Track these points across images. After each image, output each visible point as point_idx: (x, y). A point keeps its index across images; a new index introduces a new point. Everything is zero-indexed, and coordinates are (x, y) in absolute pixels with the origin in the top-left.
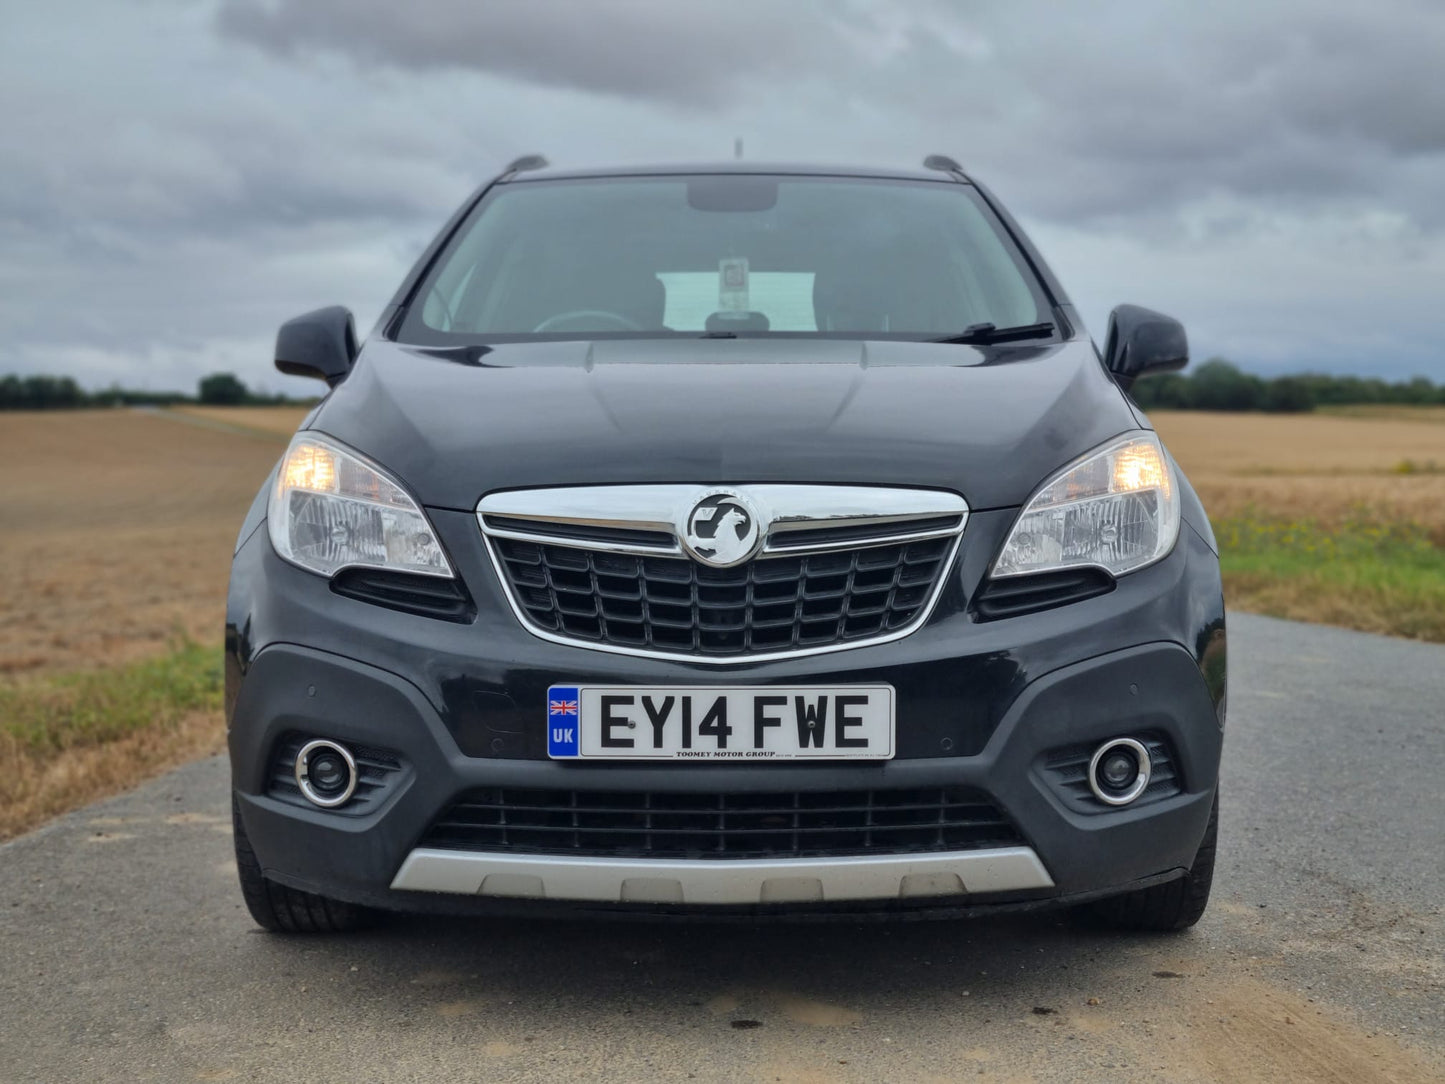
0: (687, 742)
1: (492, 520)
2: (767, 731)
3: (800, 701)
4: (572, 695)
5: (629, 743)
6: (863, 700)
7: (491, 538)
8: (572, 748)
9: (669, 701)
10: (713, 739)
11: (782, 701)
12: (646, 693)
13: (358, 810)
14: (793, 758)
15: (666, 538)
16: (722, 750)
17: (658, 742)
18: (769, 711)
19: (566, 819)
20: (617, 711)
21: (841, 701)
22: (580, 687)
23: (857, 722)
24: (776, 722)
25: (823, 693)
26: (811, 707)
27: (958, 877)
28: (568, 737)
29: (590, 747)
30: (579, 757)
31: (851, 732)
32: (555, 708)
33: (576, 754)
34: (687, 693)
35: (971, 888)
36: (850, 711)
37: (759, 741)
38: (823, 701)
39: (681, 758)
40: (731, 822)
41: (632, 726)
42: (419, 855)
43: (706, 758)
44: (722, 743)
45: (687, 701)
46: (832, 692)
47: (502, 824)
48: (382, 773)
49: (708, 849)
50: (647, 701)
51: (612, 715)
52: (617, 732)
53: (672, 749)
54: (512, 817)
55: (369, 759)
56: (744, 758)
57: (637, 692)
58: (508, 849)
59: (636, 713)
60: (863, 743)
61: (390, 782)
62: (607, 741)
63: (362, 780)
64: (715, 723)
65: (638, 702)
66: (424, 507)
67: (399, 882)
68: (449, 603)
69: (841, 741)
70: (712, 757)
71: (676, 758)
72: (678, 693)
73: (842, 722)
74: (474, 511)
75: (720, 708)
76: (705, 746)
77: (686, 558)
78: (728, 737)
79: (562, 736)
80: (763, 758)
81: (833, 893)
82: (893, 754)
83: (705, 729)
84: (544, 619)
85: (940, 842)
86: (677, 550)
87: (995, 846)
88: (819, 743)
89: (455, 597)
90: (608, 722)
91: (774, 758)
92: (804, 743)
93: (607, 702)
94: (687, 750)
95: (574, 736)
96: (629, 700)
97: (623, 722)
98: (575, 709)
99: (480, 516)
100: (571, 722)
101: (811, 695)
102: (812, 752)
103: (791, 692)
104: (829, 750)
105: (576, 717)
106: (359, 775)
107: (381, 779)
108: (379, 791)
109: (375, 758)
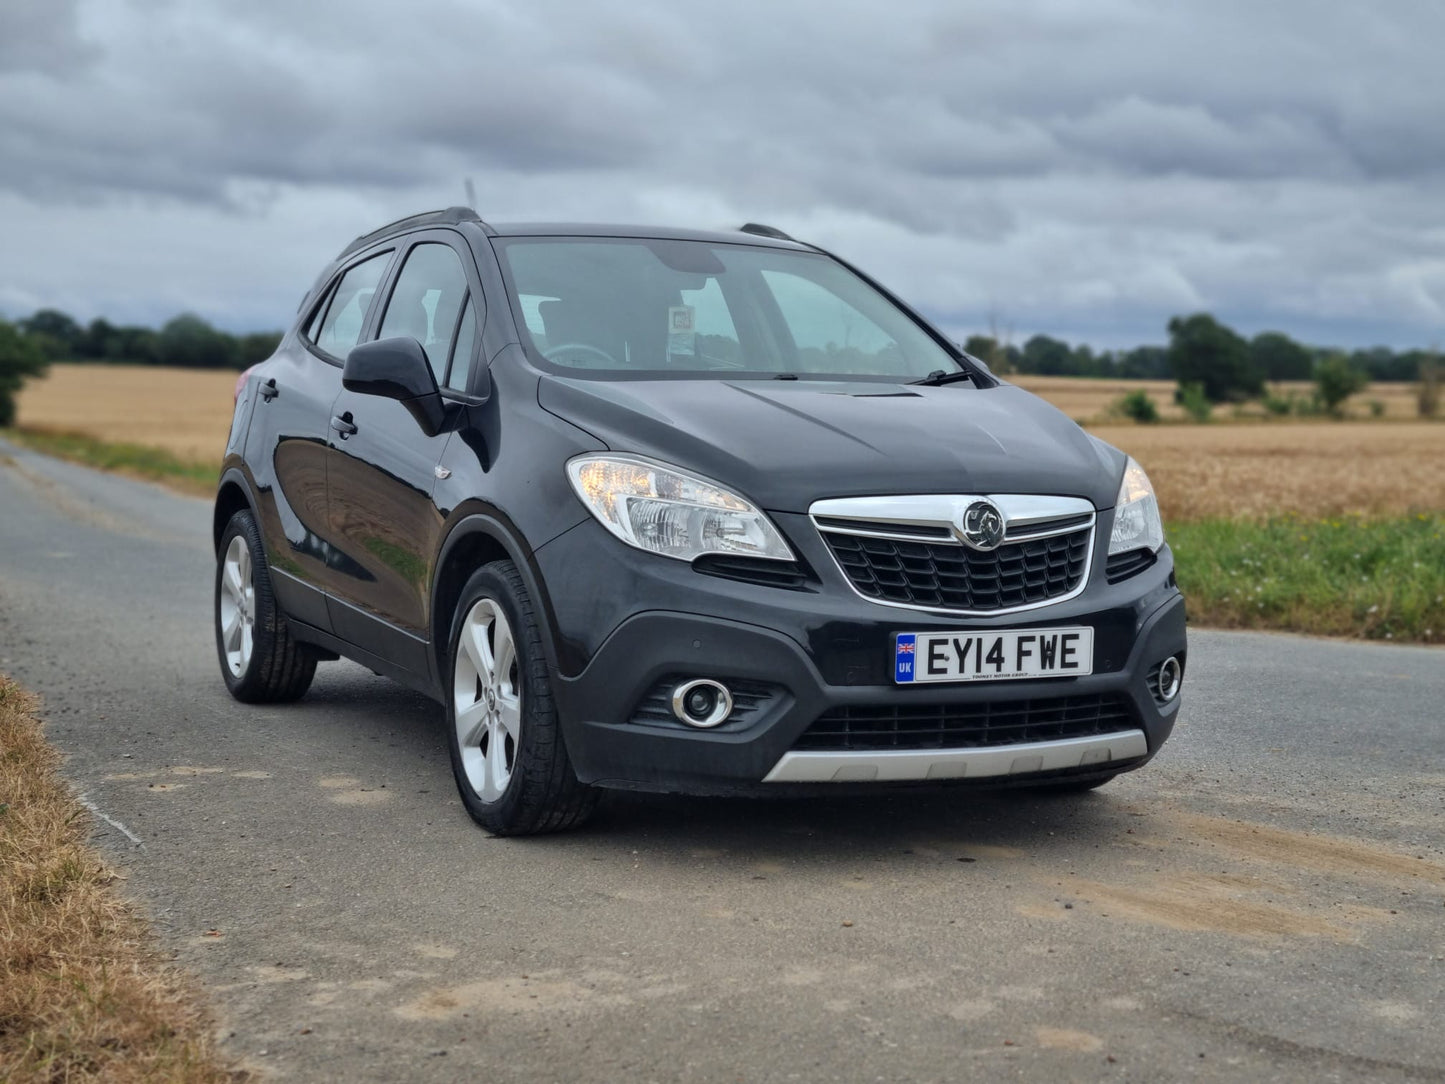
0: (978, 669)
1: (821, 519)
2: (1024, 659)
3: (1042, 638)
4: (911, 640)
5: (943, 671)
6: (1075, 637)
7: (821, 532)
8: (910, 676)
9: (969, 642)
10: (994, 665)
11: (1032, 639)
12: (956, 637)
13: (732, 727)
14: (1038, 676)
15: (943, 531)
16: (999, 673)
17: (962, 670)
18: (1026, 646)
19: (888, 726)
20: (938, 649)
21: (1065, 638)
22: (916, 634)
23: (1072, 651)
24: (1028, 653)
25: (1055, 633)
26: (1048, 642)
27: (1110, 751)
28: (908, 669)
29: (921, 675)
30: (915, 682)
31: (1069, 658)
32: (901, 649)
33: (912, 680)
34: (980, 636)
35: (1115, 757)
36: (1070, 644)
37: (1019, 667)
38: (1055, 638)
39: (975, 679)
40: (993, 721)
41: (947, 659)
42: (790, 756)
43: (989, 679)
44: (999, 669)
45: (979, 641)
46: (1060, 632)
47: (847, 731)
48: (753, 701)
49: (976, 740)
50: (956, 642)
51: (935, 653)
52: (938, 664)
53: (970, 674)
54: (854, 726)
55: (739, 691)
56: (1011, 678)
57: (950, 636)
58: (851, 748)
59: (949, 650)
60: (1074, 665)
61: (763, 707)
62: (932, 670)
63: (736, 706)
64: (995, 656)
65: (951, 642)
66: (766, 511)
67: (772, 776)
68: (789, 579)
69: (1064, 665)
70: (993, 678)
71: (972, 680)
72: (974, 635)
73: (1065, 651)
74: (807, 514)
75: (998, 645)
76: (989, 671)
77: (961, 545)
78: (1003, 665)
79: (904, 668)
80: (1021, 677)
81: (1049, 764)
82: (1091, 672)
83: (990, 660)
84: (868, 589)
85: (1097, 729)
86: (953, 539)
87: (1125, 730)
88: (1052, 666)
89: (795, 574)
90: (932, 657)
91: (1027, 677)
92: (1043, 667)
93: (933, 643)
94: (979, 674)
95: (912, 667)
96: (945, 642)
97: (941, 657)
98: (913, 648)
99: (812, 517)
100: (909, 658)
101: (1048, 633)
102: (1048, 673)
103: (1037, 633)
104: (1057, 671)
105: (912, 655)
106: (734, 703)
107: (752, 705)
108: (751, 713)
109: (747, 690)
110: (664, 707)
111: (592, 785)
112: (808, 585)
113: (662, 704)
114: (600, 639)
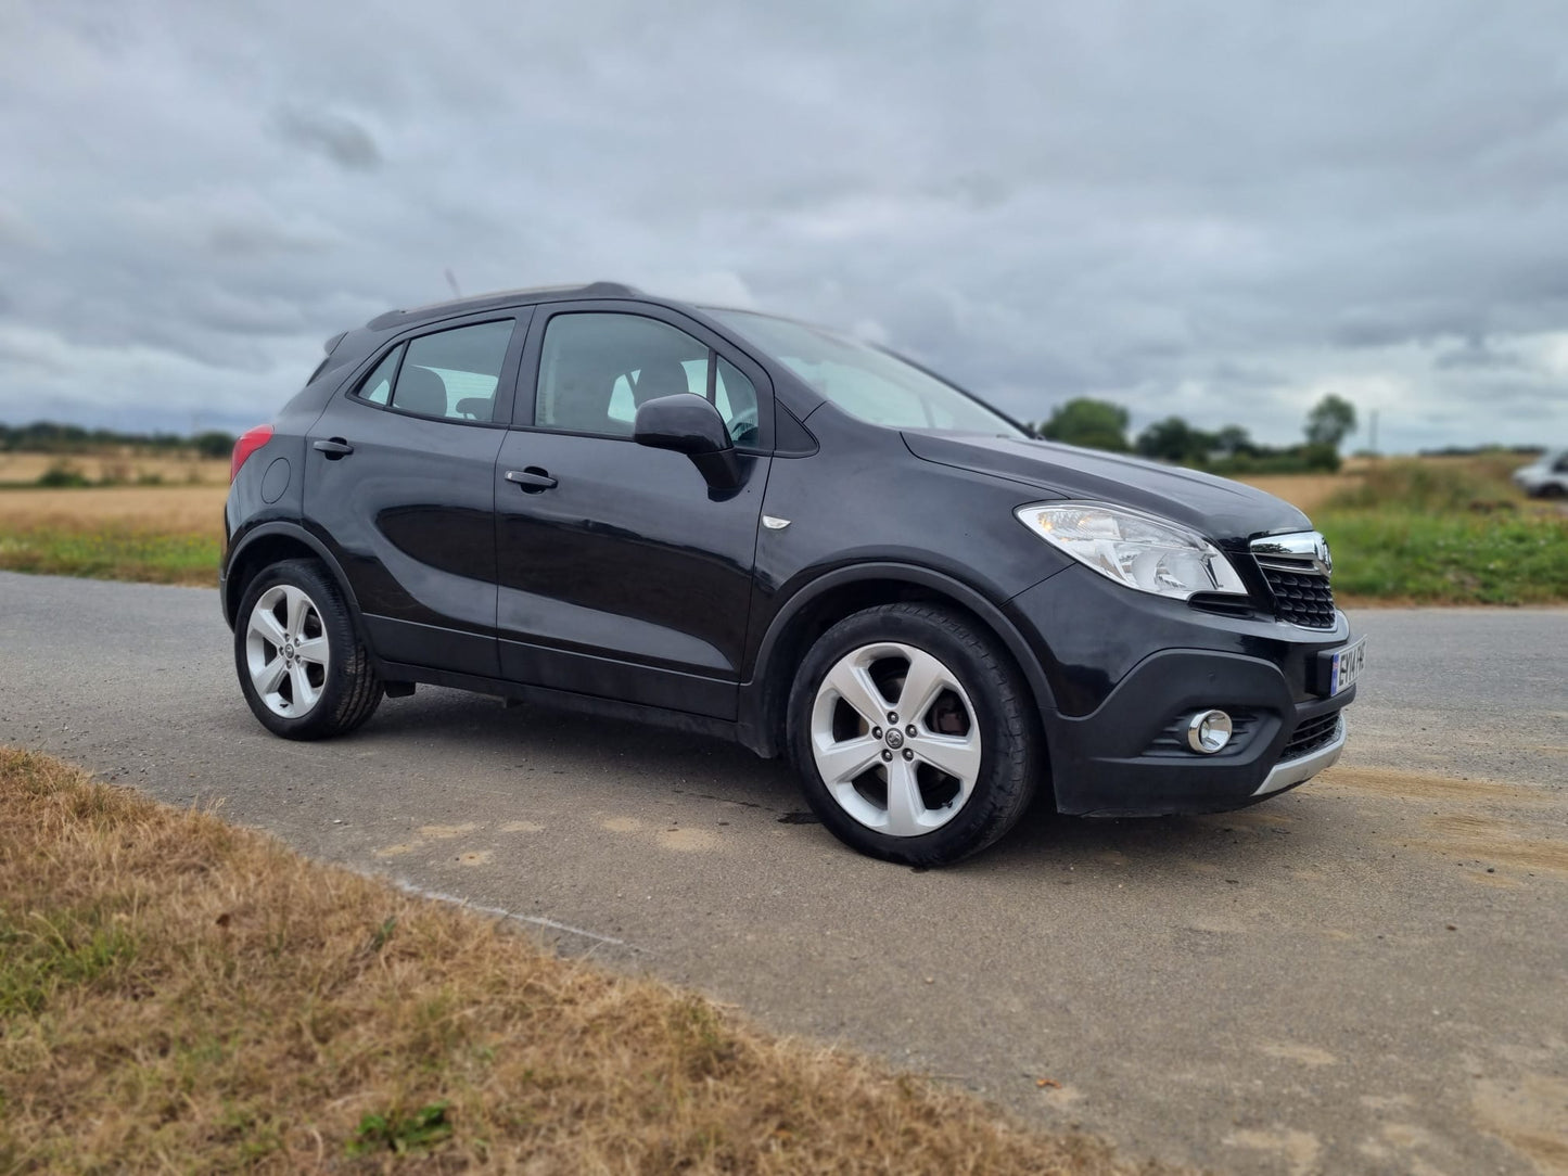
1: (1258, 556)
5: (1343, 682)
7: (1261, 568)
8: (1335, 689)
13: (1229, 750)
15: (1308, 563)
28: (1335, 684)
29: (1338, 688)
32: (1334, 666)
41: (1345, 672)
42: (1276, 769)
48: (1246, 724)
57: (1345, 652)
59: (1345, 664)
61: (1251, 728)
63: (1235, 730)
67: (1263, 788)
68: (1247, 610)
74: (1250, 551)
86: (1315, 567)
89: (1250, 606)
96: (1345, 657)
98: (1337, 665)
99: (1253, 555)
100: (1336, 674)
105: (1337, 671)
106: (1233, 727)
107: (1241, 728)
108: (1243, 736)
109: (1241, 715)
110: (1173, 738)
111: (1083, 816)
112: (1257, 616)
113: (1172, 735)
114: (1121, 673)
